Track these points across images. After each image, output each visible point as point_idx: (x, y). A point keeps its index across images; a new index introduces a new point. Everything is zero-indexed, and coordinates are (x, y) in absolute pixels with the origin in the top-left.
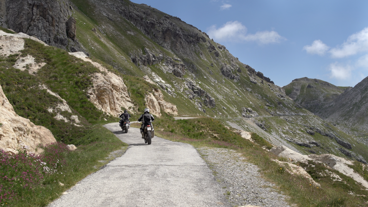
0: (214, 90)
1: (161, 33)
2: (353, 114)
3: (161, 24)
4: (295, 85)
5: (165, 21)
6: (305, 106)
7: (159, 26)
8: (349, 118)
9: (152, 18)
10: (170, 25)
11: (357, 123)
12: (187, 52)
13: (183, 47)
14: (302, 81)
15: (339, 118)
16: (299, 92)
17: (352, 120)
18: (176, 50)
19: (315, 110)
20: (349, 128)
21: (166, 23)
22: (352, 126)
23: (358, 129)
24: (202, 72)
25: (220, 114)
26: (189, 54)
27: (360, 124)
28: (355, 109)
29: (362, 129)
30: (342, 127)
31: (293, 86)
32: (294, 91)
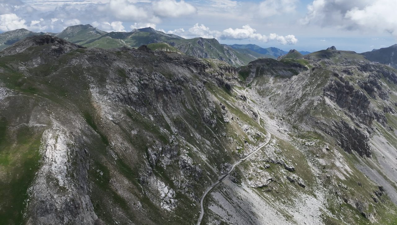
0: (199, 150)
1: (153, 91)
2: (295, 110)
3: (152, 80)
4: (251, 68)
5: (155, 75)
6: (258, 88)
7: (151, 82)
8: (291, 114)
9: (145, 77)
10: (160, 79)
11: (298, 121)
12: (175, 106)
13: (172, 102)
14: (257, 63)
15: (285, 112)
16: (255, 74)
17: (294, 116)
18: (168, 110)
19: (266, 93)
20: (291, 124)
21: (157, 76)
22: (294, 123)
23: (298, 127)
24: (189, 128)
25: (206, 182)
26: (178, 107)
27: (300, 122)
28: (297, 105)
29: (301, 128)
30: (286, 122)
31: (251, 69)
32: (251, 74)
